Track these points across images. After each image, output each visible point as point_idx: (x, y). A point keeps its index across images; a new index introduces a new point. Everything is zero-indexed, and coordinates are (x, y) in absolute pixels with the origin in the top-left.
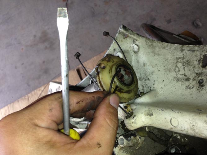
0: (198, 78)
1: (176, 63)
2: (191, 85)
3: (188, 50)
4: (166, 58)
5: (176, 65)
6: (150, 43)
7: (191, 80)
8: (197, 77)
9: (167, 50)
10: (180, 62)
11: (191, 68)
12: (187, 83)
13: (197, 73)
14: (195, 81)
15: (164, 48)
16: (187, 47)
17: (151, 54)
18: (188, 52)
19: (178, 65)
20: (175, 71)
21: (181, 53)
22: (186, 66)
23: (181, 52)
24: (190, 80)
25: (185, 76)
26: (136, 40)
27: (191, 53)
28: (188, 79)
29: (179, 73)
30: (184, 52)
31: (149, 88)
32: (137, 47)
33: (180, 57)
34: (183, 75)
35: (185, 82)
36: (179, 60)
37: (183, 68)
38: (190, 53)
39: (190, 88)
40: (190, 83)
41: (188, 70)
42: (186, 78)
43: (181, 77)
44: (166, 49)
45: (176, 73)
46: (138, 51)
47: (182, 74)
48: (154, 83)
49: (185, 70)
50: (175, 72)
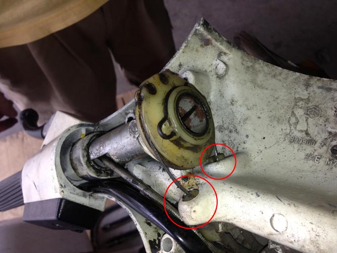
0: (331, 141)
1: (292, 109)
2: (316, 153)
3: (319, 87)
4: (276, 96)
5: (293, 112)
6: (250, 64)
7: (318, 144)
8: (329, 140)
9: (280, 80)
11: (321, 121)
13: (330, 133)
14: (325, 148)
15: (274, 76)
16: (318, 80)
17: (249, 84)
18: (319, 91)
19: (296, 112)
20: (289, 122)
21: (305, 91)
23: (304, 88)
24: (316, 143)
25: (307, 134)
26: (225, 54)
27: (324, 92)
28: (312, 142)
29: (295, 128)
30: (311, 89)
31: (236, 147)
32: (225, 67)
33: (302, 97)
34: (304, 133)
35: (304, 146)
36: (300, 103)
37: (305, 119)
38: (321, 92)
39: (313, 159)
40: (316, 149)
41: (314, 125)
42: (309, 138)
43: (299, 135)
44: (278, 80)
45: (291, 127)
46: (225, 75)
47: (302, 131)
48: (246, 139)
49: (307, 124)
50: (287, 125)
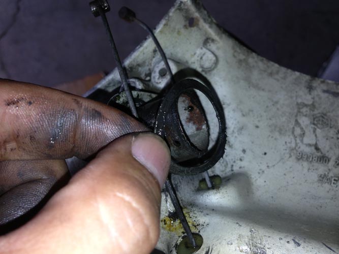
1: (296, 116)
4: (275, 100)
5: (296, 121)
7: (332, 163)
10: (306, 116)
11: (332, 132)
12: (322, 169)
16: (322, 82)
17: (242, 83)
18: (324, 96)
19: (300, 121)
20: (293, 133)
22: (319, 126)
24: (329, 161)
25: (317, 149)
27: (330, 97)
28: (324, 159)
29: (302, 141)
30: (315, 93)
32: (214, 58)
33: (306, 102)
34: (313, 148)
35: (316, 165)
36: (304, 110)
37: (312, 130)
38: (328, 97)
39: (329, 181)
40: (330, 168)
41: (324, 137)
42: (319, 154)
43: (308, 150)
44: (276, 79)
45: (296, 140)
47: (310, 145)
49: (316, 136)
